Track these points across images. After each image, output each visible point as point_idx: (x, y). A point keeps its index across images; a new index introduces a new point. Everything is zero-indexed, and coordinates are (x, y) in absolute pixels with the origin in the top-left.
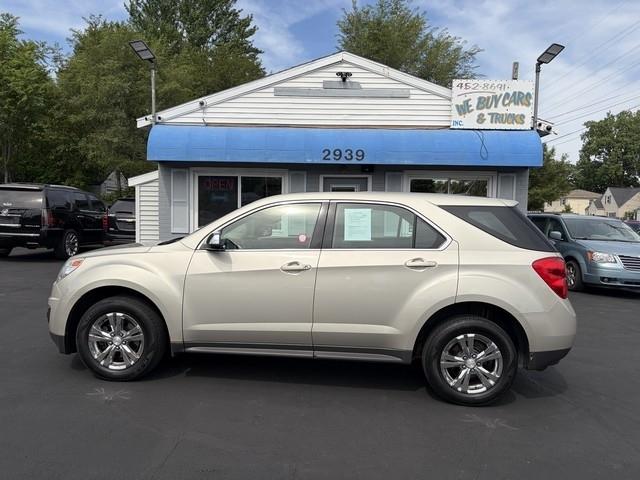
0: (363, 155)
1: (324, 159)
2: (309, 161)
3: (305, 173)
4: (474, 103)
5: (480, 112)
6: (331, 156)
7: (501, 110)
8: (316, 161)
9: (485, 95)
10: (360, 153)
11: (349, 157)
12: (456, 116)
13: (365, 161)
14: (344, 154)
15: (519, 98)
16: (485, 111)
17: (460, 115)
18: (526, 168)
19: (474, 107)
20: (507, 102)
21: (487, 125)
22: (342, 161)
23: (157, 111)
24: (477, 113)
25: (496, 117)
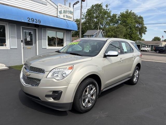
0: (40, 22)
1: (28, 21)
2: (23, 21)
4: (63, 11)
5: (64, 14)
7: (68, 15)
8: (26, 21)
9: (65, 10)
12: (59, 14)
15: (71, 13)
16: (65, 14)
17: (60, 14)
18: (71, 30)
19: (63, 12)
20: (69, 13)
21: (65, 18)
24: (63, 14)
25: (67, 16)
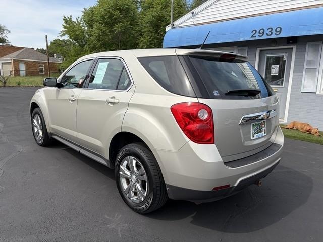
0: (280, 31)
1: (252, 37)
2: (242, 39)
3: (247, 48)
6: (258, 34)
8: (247, 39)
10: (278, 30)
11: (270, 33)
13: (282, 35)
14: (266, 32)
22: (265, 37)
23: (173, 21)
